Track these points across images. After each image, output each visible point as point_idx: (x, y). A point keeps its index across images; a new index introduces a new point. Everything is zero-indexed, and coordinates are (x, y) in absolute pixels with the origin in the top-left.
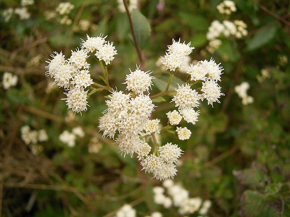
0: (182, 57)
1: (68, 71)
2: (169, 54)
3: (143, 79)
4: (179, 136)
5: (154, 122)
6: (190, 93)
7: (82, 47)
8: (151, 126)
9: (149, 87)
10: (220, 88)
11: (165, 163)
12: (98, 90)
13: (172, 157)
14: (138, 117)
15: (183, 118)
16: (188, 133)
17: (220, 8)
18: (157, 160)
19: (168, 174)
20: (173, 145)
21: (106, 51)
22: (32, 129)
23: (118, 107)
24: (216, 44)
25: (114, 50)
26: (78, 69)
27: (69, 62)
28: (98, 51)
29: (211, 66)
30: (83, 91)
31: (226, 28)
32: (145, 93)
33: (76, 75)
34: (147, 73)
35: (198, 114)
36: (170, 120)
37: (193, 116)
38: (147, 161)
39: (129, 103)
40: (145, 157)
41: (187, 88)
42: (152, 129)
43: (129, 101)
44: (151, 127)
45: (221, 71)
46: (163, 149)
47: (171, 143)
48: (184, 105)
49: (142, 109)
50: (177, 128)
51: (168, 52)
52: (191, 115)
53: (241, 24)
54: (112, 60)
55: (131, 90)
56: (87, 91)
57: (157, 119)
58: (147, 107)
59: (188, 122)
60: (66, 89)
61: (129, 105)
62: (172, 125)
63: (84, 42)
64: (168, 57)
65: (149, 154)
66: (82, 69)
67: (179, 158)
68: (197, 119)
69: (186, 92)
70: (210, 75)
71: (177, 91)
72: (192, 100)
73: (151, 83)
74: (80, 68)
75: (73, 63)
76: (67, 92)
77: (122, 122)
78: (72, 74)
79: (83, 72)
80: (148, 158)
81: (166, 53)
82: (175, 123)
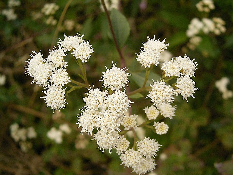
0: (157, 54)
1: (46, 69)
2: (144, 51)
3: (119, 76)
4: (157, 131)
5: (132, 118)
6: (164, 89)
7: (59, 46)
8: (129, 121)
9: (125, 84)
10: (194, 83)
11: (144, 157)
12: (76, 87)
13: (150, 151)
14: (115, 113)
15: (160, 113)
16: (165, 128)
17: (199, 6)
18: (136, 155)
19: (147, 168)
20: (151, 139)
21: (83, 50)
22: (21, 126)
23: (95, 104)
24: (196, 41)
25: (91, 48)
26: (56, 67)
27: (47, 61)
28: (75, 49)
29: (185, 62)
30: (61, 89)
31: (205, 25)
32: (122, 90)
33: (54, 74)
34: (122, 70)
35: (175, 109)
36: (148, 116)
37: (170, 111)
38: (126, 155)
39: (106, 99)
40: (124, 152)
41: (162, 83)
42: (130, 124)
43: (106, 98)
44: (129, 123)
45: (195, 67)
46: (141, 144)
47: (149, 137)
48: (159, 101)
49: (118, 105)
50: (155, 123)
51: (143, 49)
52: (168, 110)
53: (219, 21)
54: (88, 59)
55: (108, 87)
56: (65, 89)
57: (135, 114)
58: (123, 103)
59: (165, 117)
60: (45, 87)
61: (106, 101)
62: (150, 120)
63: (62, 41)
64: (143, 54)
65: (128, 149)
66: (60, 67)
67: (157, 152)
68: (174, 114)
69: (160, 88)
70: (184, 71)
71: (152, 87)
72: (167, 96)
73: (127, 80)
74: (58, 66)
75: (51, 62)
76: (45, 90)
77: (99, 118)
78: (50, 73)
79: (60, 70)
80: (127, 152)
81: (141, 50)
82: (152, 118)
